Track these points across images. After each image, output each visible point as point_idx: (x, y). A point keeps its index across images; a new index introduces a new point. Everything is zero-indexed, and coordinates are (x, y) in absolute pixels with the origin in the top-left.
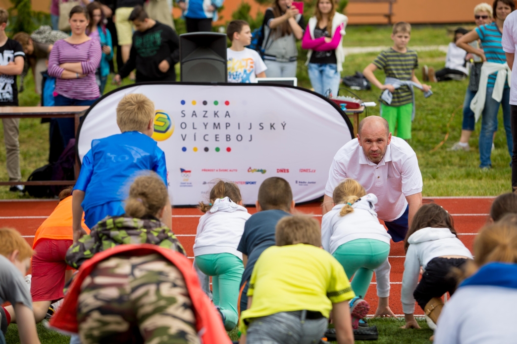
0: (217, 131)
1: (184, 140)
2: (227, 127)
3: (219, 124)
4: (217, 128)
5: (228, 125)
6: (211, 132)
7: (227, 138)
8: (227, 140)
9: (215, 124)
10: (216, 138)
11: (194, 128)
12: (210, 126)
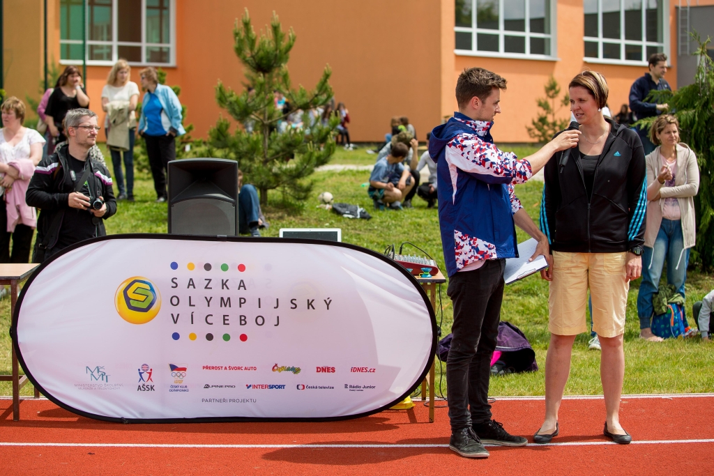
0: (226, 310)
1: (175, 322)
2: (241, 303)
3: (229, 299)
4: (225, 306)
5: (243, 301)
6: (217, 311)
7: (241, 320)
8: (241, 324)
9: (222, 298)
10: (224, 320)
11: (190, 305)
12: (216, 302)
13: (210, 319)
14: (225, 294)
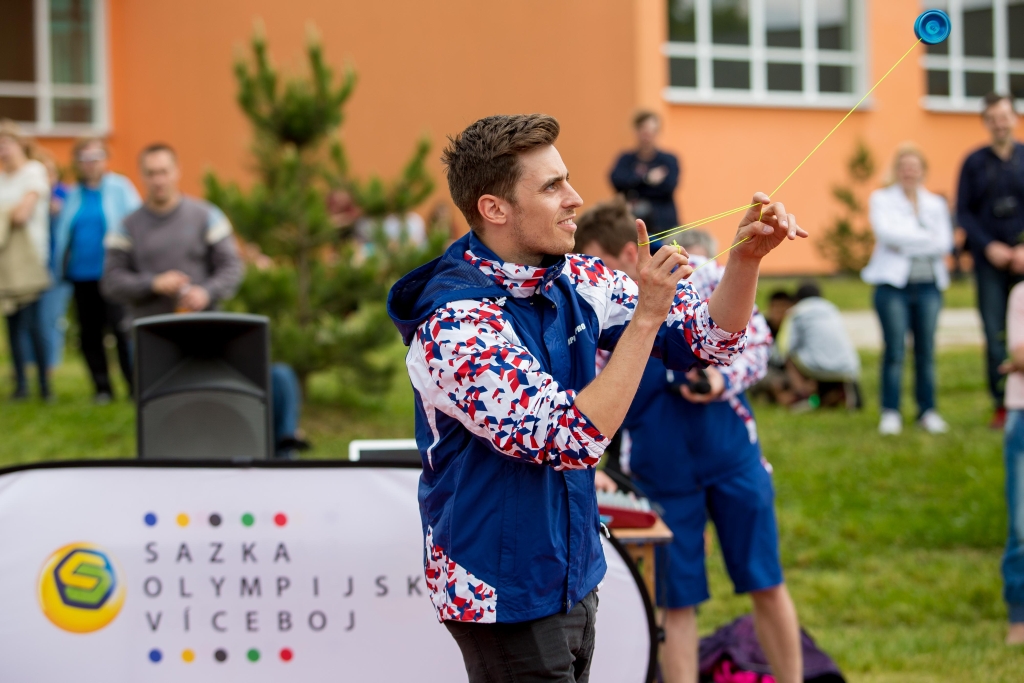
0: (251, 603)
1: (154, 627)
2: (280, 589)
3: (257, 582)
4: (251, 592)
5: (283, 583)
6: (235, 604)
7: (281, 621)
8: (281, 628)
9: (244, 582)
10: (249, 622)
11: (183, 594)
12: (232, 587)
13: (221, 621)
14: (250, 571)
